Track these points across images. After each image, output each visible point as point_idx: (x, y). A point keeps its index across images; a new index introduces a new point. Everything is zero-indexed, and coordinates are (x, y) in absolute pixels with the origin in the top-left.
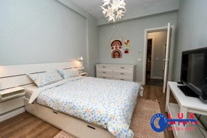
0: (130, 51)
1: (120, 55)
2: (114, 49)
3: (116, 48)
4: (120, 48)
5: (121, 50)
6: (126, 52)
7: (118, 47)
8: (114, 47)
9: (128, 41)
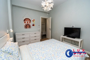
0: (35, 25)
1: (30, 27)
2: (26, 23)
3: (28, 23)
4: (30, 23)
5: (30, 24)
6: (33, 25)
7: (29, 22)
8: (26, 22)
9: (34, 20)
